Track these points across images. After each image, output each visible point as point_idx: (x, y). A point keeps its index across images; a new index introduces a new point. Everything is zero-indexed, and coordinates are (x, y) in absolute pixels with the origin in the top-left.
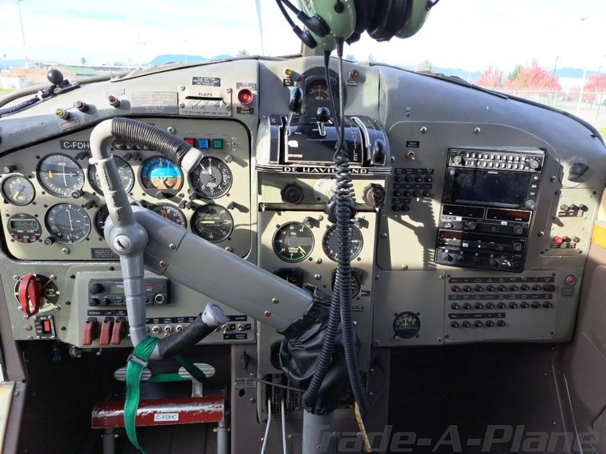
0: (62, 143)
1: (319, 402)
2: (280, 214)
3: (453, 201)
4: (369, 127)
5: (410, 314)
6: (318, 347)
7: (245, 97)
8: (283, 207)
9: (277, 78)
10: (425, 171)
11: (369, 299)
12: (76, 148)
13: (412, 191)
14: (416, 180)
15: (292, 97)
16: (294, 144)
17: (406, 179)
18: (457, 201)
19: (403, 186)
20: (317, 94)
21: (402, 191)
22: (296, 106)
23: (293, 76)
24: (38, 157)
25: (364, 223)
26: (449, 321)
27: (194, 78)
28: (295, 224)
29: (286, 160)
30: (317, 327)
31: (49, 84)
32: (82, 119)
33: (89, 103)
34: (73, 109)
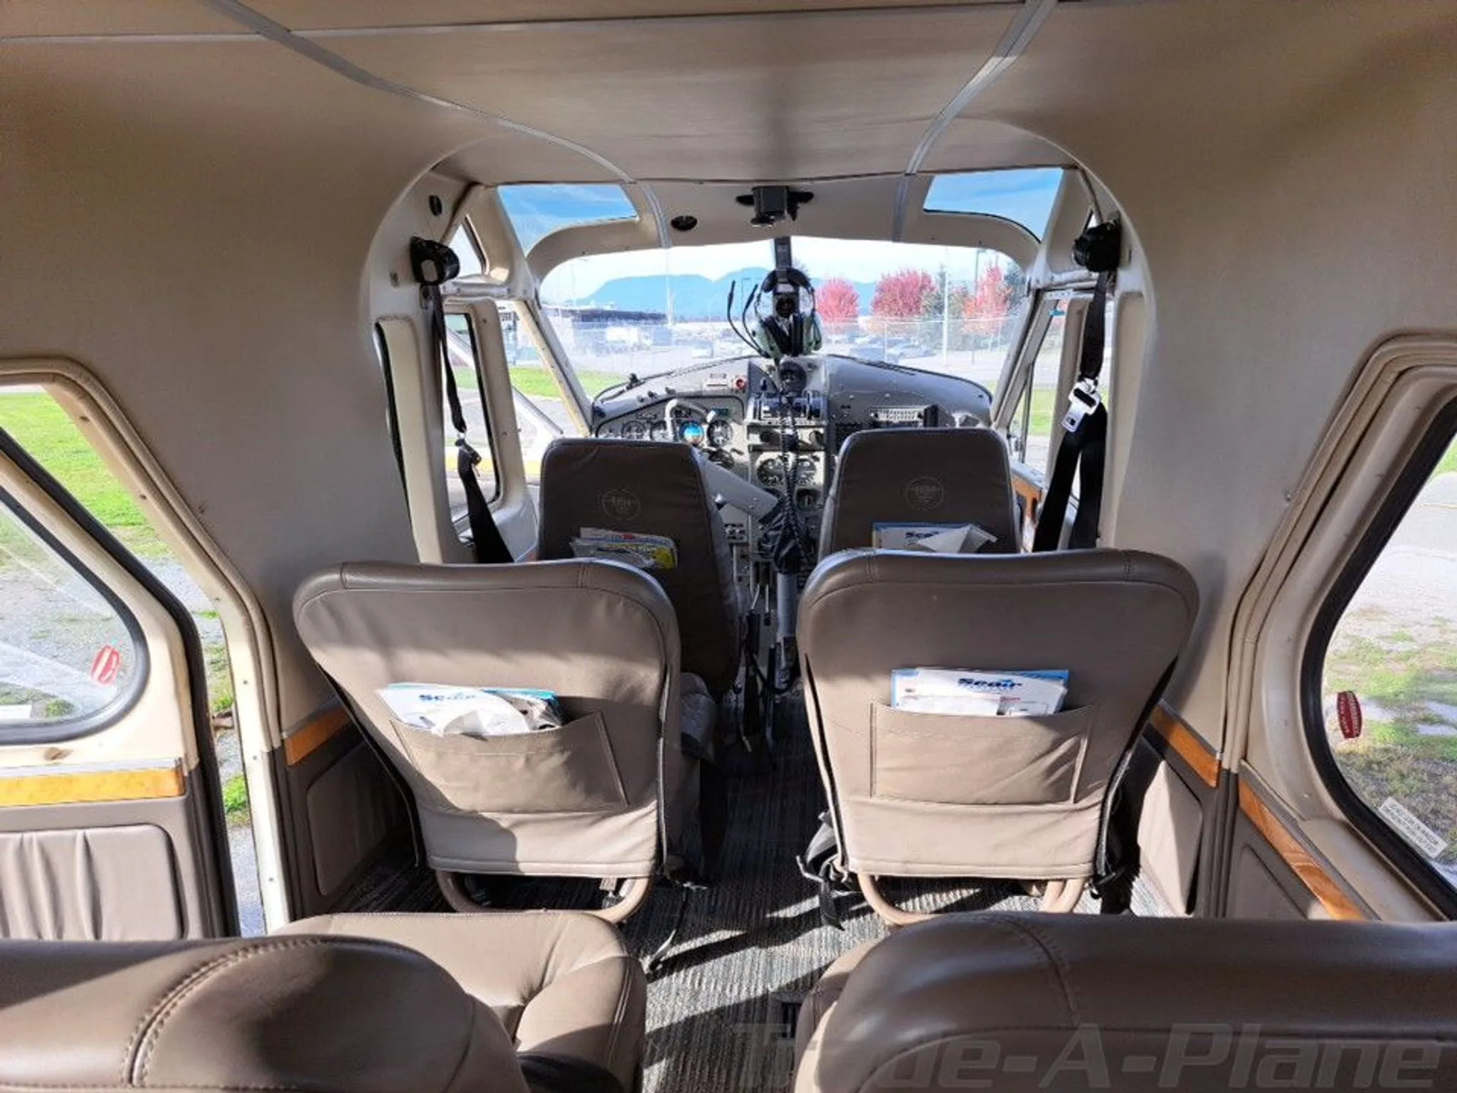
0: (638, 414)
1: (784, 563)
2: (762, 453)
4: (814, 396)
6: (780, 527)
7: (740, 383)
8: (763, 449)
9: (761, 370)
10: (856, 424)
12: (645, 418)
16: (766, 408)
17: (844, 430)
19: (842, 435)
20: (787, 378)
23: (771, 368)
24: (623, 424)
25: (816, 458)
27: (711, 374)
28: (771, 460)
29: (762, 418)
31: (629, 381)
32: (650, 401)
33: (653, 391)
34: (645, 395)
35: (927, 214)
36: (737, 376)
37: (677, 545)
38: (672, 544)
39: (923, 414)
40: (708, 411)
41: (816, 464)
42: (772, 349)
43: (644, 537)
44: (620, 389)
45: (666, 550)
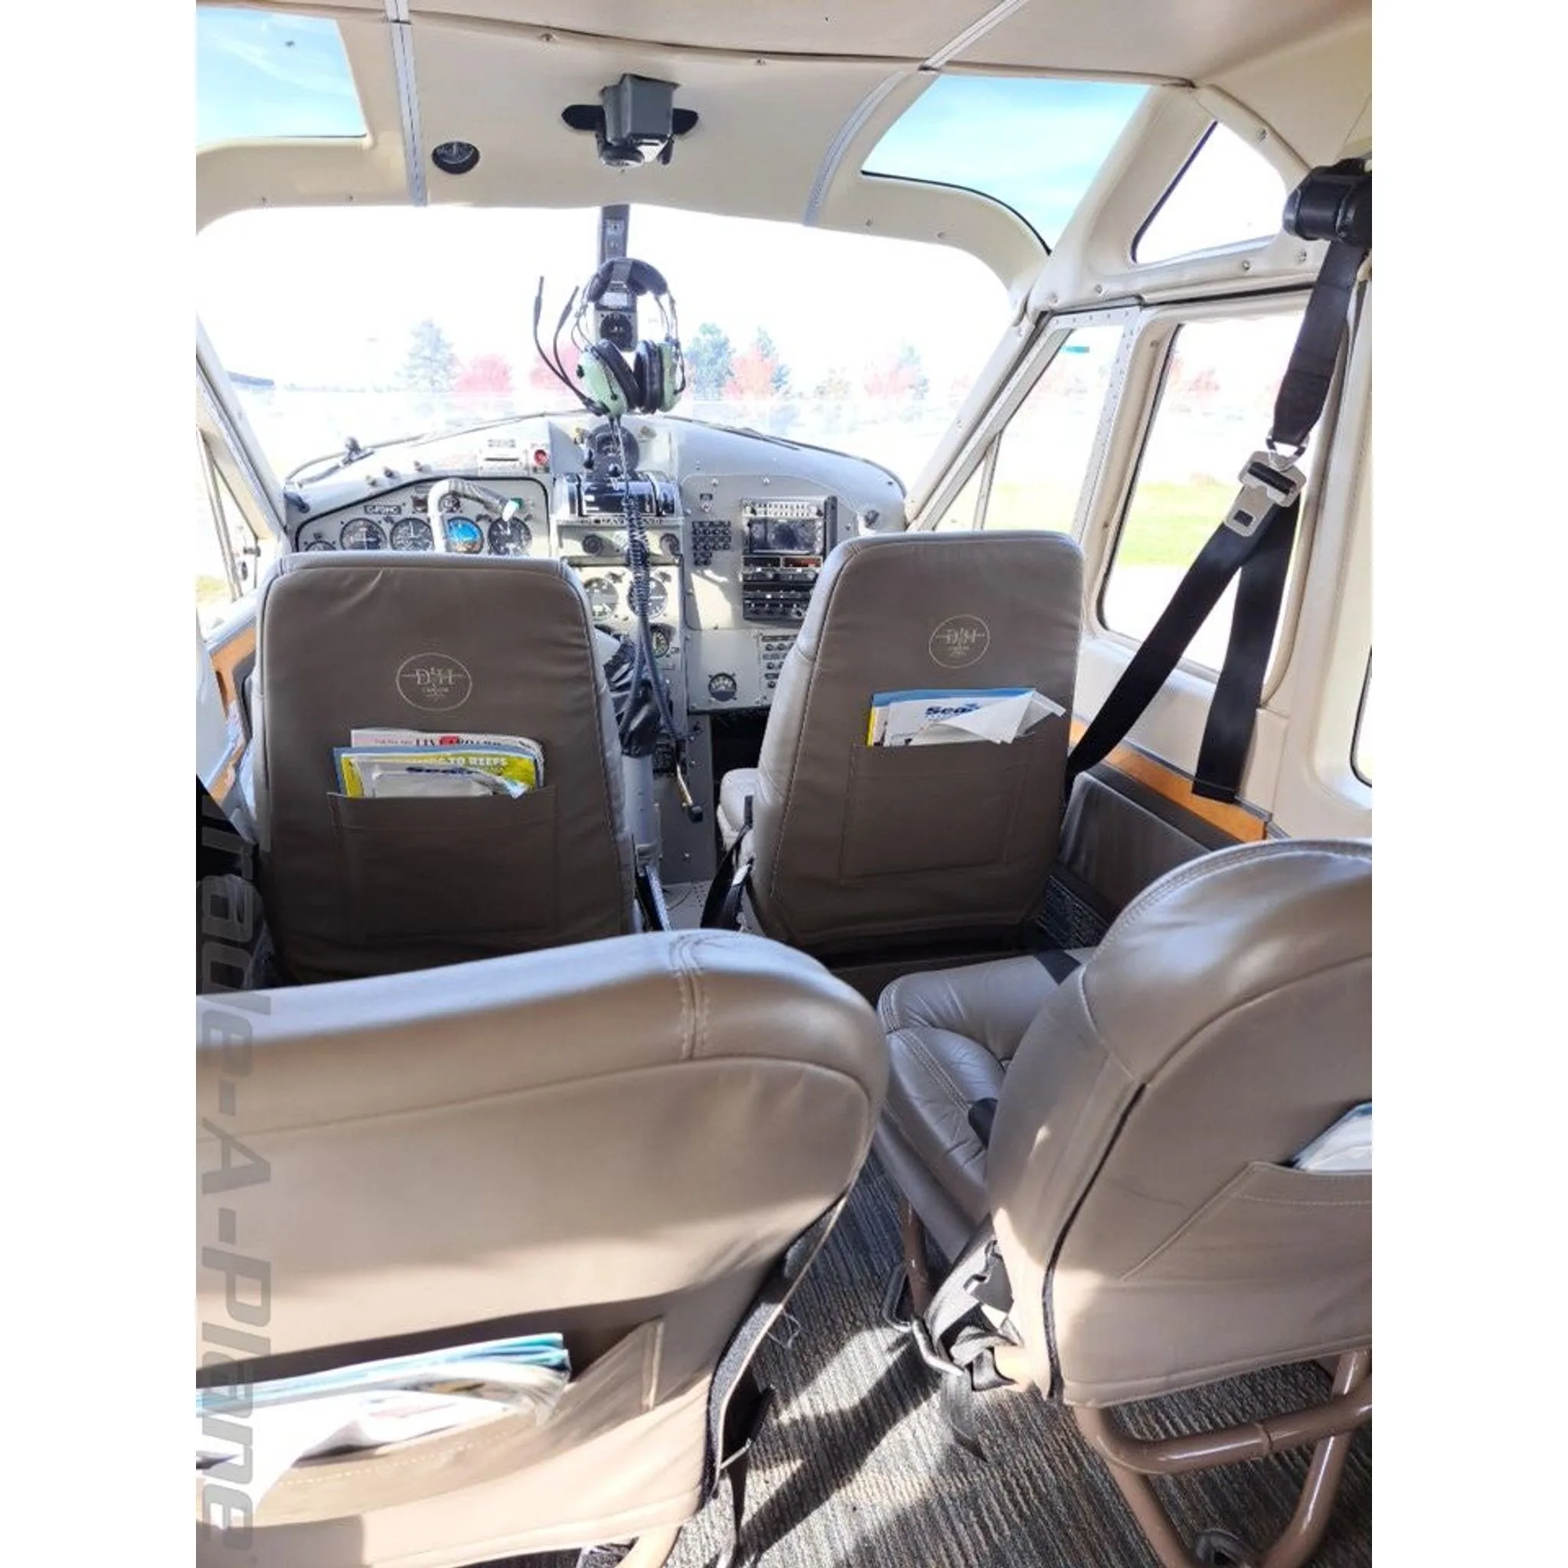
0: (365, 507)
1: (634, 741)
2: (581, 570)
3: (751, 552)
4: (659, 480)
5: (725, 676)
6: (627, 686)
7: (540, 456)
8: (585, 562)
9: (567, 437)
10: (722, 523)
11: (679, 656)
12: (380, 513)
13: (712, 544)
14: (714, 533)
15: (586, 457)
16: (591, 498)
17: (704, 532)
18: (755, 551)
19: (702, 539)
20: (608, 450)
21: (702, 544)
22: (589, 464)
23: (583, 434)
24: (342, 523)
25: (665, 577)
26: (766, 682)
27: (490, 441)
28: (598, 580)
29: (585, 513)
30: (625, 667)
31: (348, 451)
32: (387, 484)
33: (392, 468)
34: (379, 475)
35: (865, 177)
36: (533, 445)
37: (544, 750)
38: (535, 749)
39: (822, 509)
40: (504, 502)
41: (666, 585)
42: (615, 397)
43: (481, 738)
44: (331, 464)
45: (526, 762)
